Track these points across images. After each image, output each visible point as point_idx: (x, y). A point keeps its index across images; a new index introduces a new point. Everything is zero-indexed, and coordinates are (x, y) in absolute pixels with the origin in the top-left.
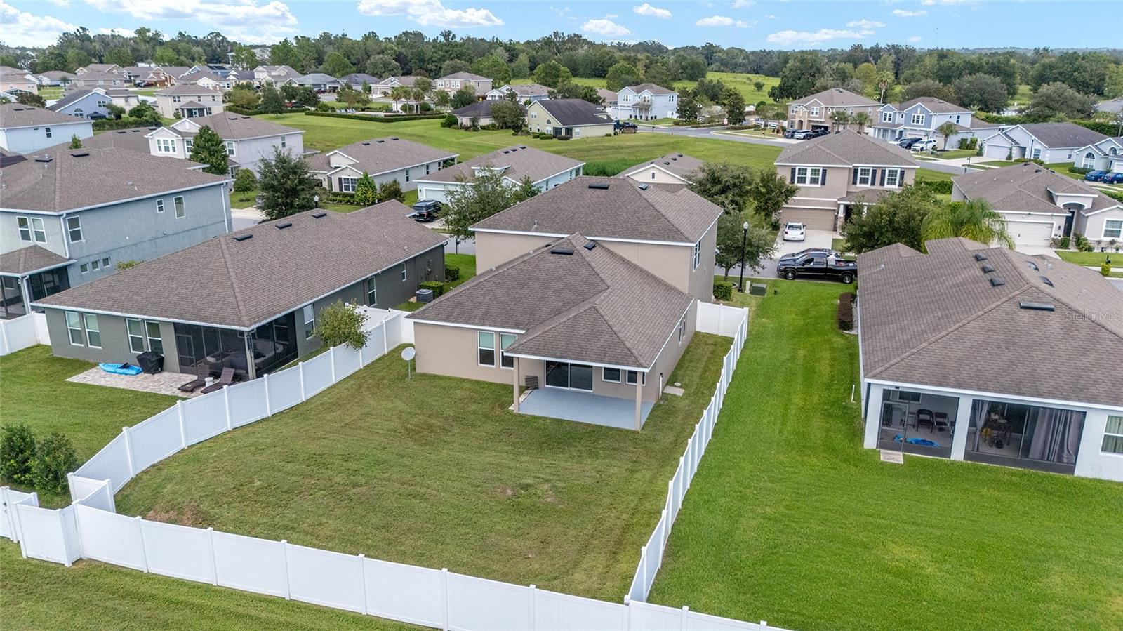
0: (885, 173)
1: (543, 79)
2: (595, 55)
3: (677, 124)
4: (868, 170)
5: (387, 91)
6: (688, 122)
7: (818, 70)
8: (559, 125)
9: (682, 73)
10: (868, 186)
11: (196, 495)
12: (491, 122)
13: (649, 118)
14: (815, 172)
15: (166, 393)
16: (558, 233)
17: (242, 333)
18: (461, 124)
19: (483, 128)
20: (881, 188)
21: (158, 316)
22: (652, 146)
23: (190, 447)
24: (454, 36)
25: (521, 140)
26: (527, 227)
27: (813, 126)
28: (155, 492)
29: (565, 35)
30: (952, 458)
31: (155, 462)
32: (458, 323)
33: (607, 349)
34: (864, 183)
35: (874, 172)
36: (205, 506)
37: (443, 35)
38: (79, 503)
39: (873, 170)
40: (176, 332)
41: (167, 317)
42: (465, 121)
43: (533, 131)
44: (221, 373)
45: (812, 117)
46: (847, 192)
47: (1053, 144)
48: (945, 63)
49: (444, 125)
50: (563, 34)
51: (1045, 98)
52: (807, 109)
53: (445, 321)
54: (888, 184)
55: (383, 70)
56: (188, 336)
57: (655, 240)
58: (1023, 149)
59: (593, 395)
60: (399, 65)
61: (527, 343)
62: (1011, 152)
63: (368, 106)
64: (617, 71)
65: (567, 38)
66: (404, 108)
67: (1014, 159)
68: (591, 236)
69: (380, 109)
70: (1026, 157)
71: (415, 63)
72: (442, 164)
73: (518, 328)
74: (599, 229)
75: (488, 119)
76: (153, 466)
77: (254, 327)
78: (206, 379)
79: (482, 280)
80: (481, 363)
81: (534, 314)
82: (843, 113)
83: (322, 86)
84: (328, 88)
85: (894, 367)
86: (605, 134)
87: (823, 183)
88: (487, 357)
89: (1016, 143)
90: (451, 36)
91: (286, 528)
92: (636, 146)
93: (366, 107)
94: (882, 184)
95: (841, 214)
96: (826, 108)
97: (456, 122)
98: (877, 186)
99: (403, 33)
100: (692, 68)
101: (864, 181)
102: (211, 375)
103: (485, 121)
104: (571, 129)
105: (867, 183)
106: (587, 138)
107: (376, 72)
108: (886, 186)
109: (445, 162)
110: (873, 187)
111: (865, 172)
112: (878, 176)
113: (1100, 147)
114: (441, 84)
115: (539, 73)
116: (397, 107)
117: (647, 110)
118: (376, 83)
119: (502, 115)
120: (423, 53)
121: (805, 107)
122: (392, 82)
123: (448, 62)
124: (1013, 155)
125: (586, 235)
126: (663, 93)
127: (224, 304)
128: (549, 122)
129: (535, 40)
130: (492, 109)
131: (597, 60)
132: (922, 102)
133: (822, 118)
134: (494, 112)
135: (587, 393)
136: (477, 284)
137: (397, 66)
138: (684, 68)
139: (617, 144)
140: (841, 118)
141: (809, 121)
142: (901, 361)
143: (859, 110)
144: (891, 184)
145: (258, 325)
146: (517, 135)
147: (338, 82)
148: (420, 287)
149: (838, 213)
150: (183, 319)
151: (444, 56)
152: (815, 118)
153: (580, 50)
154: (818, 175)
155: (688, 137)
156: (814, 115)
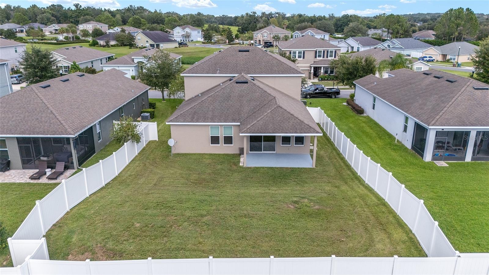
0: (328, 52)
1: (133, 25)
2: (153, 15)
3: (203, 43)
4: (321, 51)
5: (52, 31)
6: (208, 43)
7: (257, 20)
8: (153, 43)
9: (194, 24)
10: (322, 58)
11: (99, 239)
12: (116, 43)
13: (190, 41)
14: (300, 53)
15: (21, 182)
16: (231, 74)
17: (68, 139)
18: (100, 44)
19: (112, 46)
20: (327, 59)
21: (5, 134)
22: (197, 52)
23: (71, 210)
24: (81, 6)
25: (133, 50)
26: (214, 72)
27: (265, 42)
28: (66, 242)
29: (136, 7)
30: (466, 161)
31: (54, 222)
32: (199, 122)
33: (296, 126)
34: (320, 57)
35: (324, 52)
36: (110, 245)
37: (75, 6)
38: (30, 258)
39: (323, 51)
40: (18, 144)
41: (12, 134)
42: (102, 42)
43: (139, 46)
44: (56, 166)
45: (264, 38)
46: (314, 61)
47: (364, 45)
48: (302, 18)
49: (91, 45)
50: (134, 6)
51: (352, 28)
52: (262, 35)
53: (191, 122)
54: (330, 57)
55: (47, 22)
56: (29, 145)
57: (284, 74)
58: (352, 48)
59: (276, 154)
60: (55, 19)
61: (251, 128)
62: (348, 49)
63: (44, 38)
64: (169, 21)
65: (137, 8)
66: (66, 38)
67: (349, 52)
68: (250, 74)
69: (52, 39)
70: (354, 51)
71: (63, 18)
72: (107, 59)
73: (235, 122)
74: (253, 71)
75: (115, 42)
76: (54, 225)
77: (77, 135)
78: (46, 170)
79: (203, 99)
80: (211, 144)
81: (241, 114)
82: (278, 36)
83: (14, 30)
84: (17, 30)
85: (439, 120)
86: (175, 47)
87: (304, 58)
88: (215, 140)
89: (350, 45)
90: (79, 6)
91: (178, 249)
92: (190, 52)
93: (43, 38)
94: (327, 57)
95: (312, 71)
96: (270, 34)
97: (97, 44)
98: (325, 58)
99: (52, 5)
100: (198, 21)
101: (320, 56)
102: (48, 168)
103: (113, 43)
104: (159, 45)
105: (321, 57)
106: (167, 49)
107: (43, 22)
108: (329, 58)
109: (109, 58)
110: (324, 59)
111: (320, 52)
112: (326, 54)
113: (383, 45)
114: (81, 27)
115: (131, 22)
116: (61, 38)
117: (188, 37)
118: (45, 27)
119: (121, 39)
120: (67, 14)
121: (261, 34)
122: (54, 26)
123: (82, 17)
124: (349, 50)
125: (248, 74)
126: (195, 30)
127: (51, 123)
128: (147, 42)
129: (121, 9)
130: (116, 36)
131: (154, 18)
132: (310, 30)
133: (269, 39)
134: (116, 37)
135: (273, 153)
136: (202, 102)
137: (54, 19)
138: (194, 21)
139: (182, 51)
140: (277, 38)
141: (263, 40)
142: (441, 117)
143: (285, 34)
144: (331, 57)
145: (78, 134)
146: (131, 48)
147: (23, 27)
148: (142, 112)
149: (311, 71)
150: (24, 134)
151: (78, 15)
152: (265, 38)
153: (145, 13)
154: (301, 54)
155: (213, 48)
156: (265, 37)
